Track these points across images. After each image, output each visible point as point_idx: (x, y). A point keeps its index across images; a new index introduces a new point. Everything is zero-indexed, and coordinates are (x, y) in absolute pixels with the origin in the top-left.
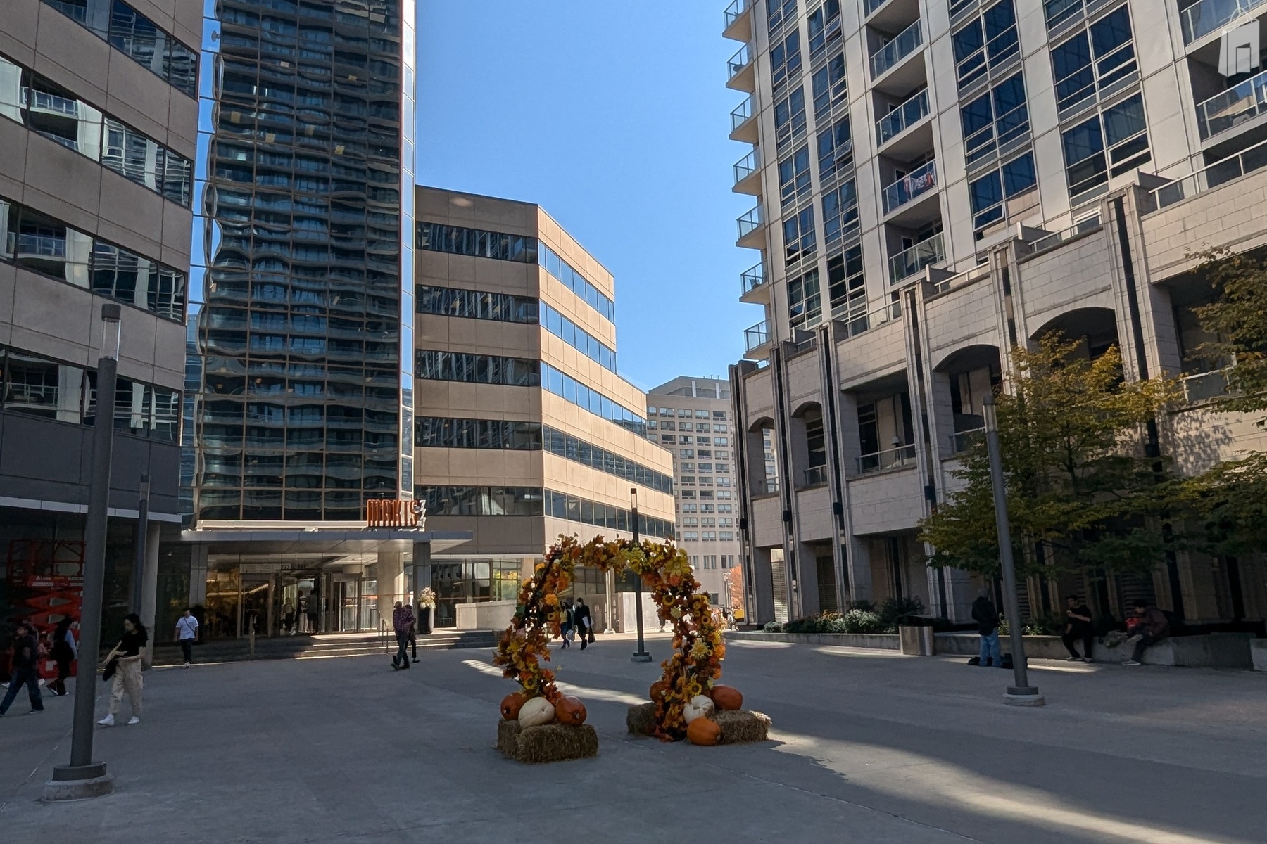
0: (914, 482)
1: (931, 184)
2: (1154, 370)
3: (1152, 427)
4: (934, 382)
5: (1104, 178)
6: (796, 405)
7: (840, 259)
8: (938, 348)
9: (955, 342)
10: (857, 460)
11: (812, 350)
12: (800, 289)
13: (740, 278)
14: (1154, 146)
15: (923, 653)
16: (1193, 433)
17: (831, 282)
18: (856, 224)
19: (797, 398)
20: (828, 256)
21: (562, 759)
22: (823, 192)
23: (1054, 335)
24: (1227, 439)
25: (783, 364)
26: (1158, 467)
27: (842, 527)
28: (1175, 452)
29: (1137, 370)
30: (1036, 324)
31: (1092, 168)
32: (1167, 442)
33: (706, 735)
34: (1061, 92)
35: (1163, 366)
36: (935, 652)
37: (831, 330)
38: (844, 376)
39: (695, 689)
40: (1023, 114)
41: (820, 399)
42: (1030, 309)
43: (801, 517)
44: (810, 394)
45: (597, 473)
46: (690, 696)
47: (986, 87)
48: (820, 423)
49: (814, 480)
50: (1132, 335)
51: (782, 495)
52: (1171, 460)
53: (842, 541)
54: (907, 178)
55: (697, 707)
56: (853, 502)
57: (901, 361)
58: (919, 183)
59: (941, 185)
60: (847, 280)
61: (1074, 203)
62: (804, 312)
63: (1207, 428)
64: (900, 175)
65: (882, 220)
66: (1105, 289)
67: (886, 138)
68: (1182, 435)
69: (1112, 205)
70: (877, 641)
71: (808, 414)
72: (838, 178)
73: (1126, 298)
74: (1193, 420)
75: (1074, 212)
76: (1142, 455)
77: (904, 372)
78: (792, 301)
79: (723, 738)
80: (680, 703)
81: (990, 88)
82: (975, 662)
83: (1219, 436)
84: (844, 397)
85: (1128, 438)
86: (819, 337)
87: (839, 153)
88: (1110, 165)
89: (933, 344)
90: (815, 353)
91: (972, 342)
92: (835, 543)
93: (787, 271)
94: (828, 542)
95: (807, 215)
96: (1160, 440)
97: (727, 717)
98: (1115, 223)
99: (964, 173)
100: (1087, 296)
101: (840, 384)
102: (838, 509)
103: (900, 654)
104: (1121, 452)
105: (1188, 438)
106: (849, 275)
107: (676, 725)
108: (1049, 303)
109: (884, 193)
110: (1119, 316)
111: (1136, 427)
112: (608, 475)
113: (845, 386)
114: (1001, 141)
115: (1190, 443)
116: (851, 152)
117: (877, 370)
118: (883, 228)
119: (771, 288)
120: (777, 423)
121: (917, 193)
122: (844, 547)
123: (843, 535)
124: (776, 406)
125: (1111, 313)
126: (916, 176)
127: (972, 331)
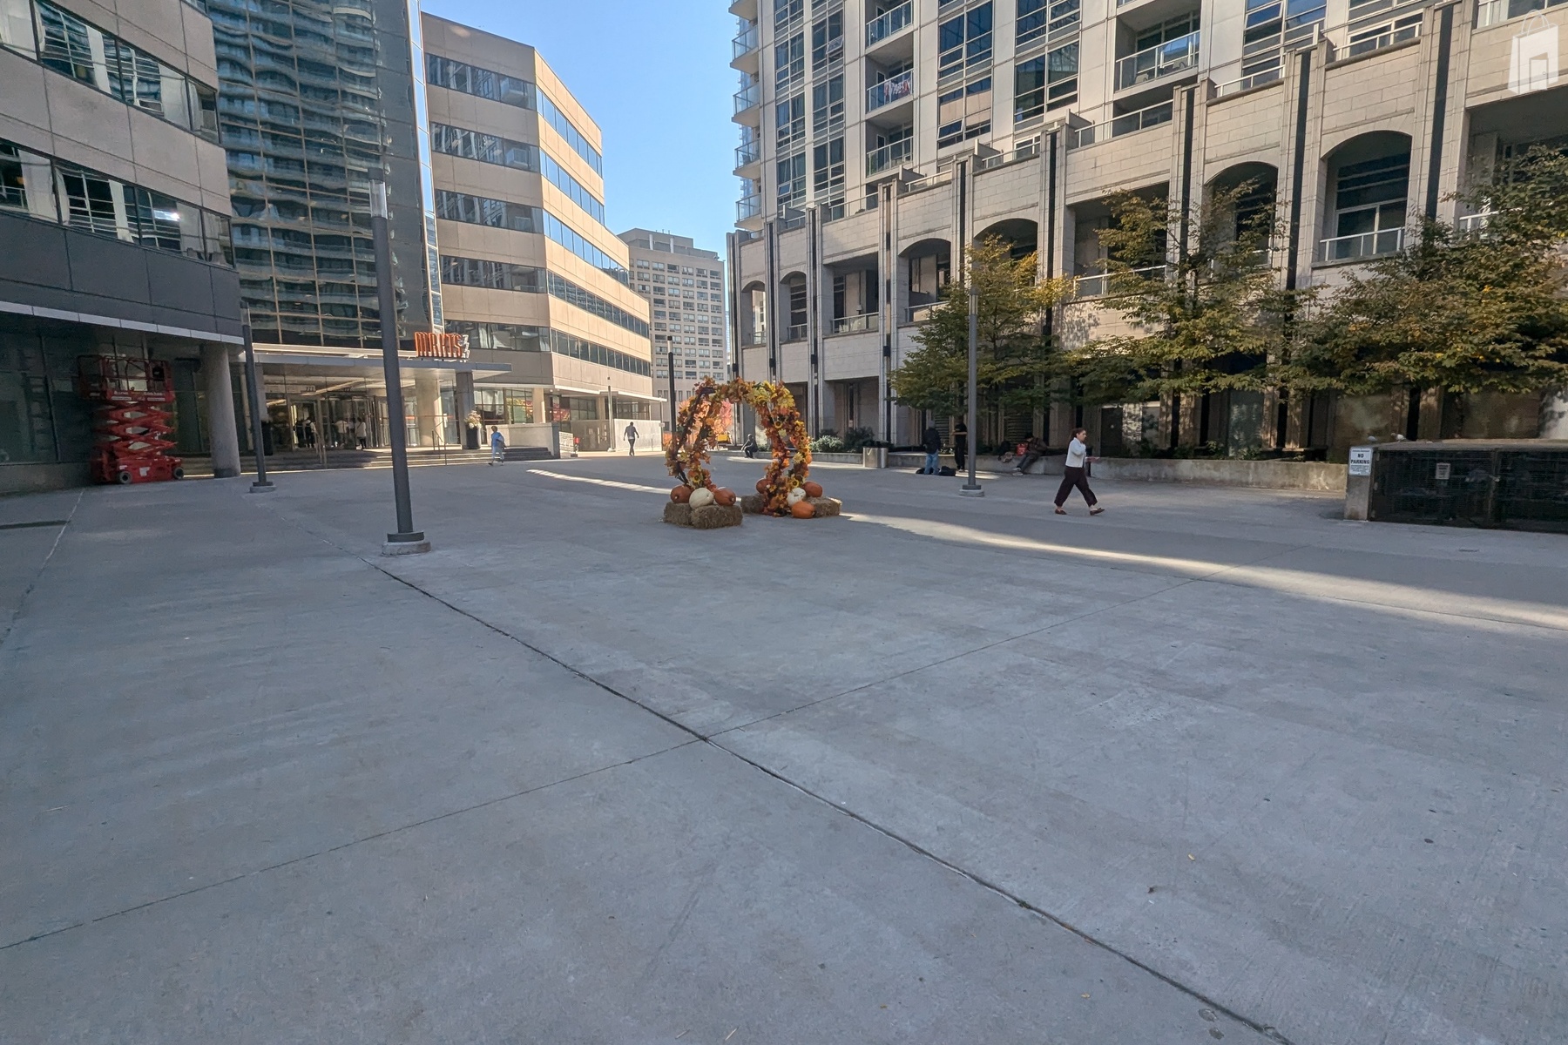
0: (875, 342)
1: (906, 92)
2: (1058, 273)
3: (1049, 312)
4: (898, 265)
5: (1041, 111)
6: (784, 273)
7: (824, 147)
8: (905, 238)
9: (918, 234)
10: (831, 322)
11: (801, 228)
12: (788, 171)
13: (734, 152)
14: (1082, 90)
15: (879, 466)
16: (1076, 319)
17: (816, 168)
18: (841, 118)
19: (786, 267)
20: (815, 143)
21: (723, 526)
22: (814, 82)
23: (995, 238)
24: (1096, 324)
25: (775, 236)
26: (1049, 343)
27: (816, 371)
28: (1062, 332)
29: (1046, 270)
30: (980, 227)
31: (1033, 101)
32: (1058, 325)
33: (805, 512)
34: (1020, 27)
35: (1064, 270)
36: (887, 466)
37: (818, 212)
38: (826, 253)
39: (795, 483)
40: (988, 41)
41: (805, 269)
42: (977, 214)
43: (784, 365)
44: (797, 265)
45: (591, 316)
46: (791, 488)
47: (962, 9)
48: (804, 287)
49: (794, 336)
50: (1047, 243)
51: (769, 346)
52: (1058, 338)
53: (815, 382)
54: (887, 82)
55: (796, 496)
56: (827, 354)
57: (875, 245)
58: (898, 88)
59: (916, 94)
60: (830, 168)
61: (1016, 128)
62: (790, 192)
63: (1085, 315)
64: (881, 79)
65: (864, 118)
66: (1033, 206)
67: (873, 41)
68: (1068, 319)
69: (1049, 137)
70: (843, 459)
71: (792, 281)
72: (828, 71)
73: (1047, 214)
74: (1076, 309)
75: (1016, 136)
76: (1039, 334)
77: (876, 255)
78: (780, 181)
79: (815, 514)
80: (784, 493)
81: (965, 11)
82: (921, 472)
83: (1092, 321)
84: (825, 270)
85: (1034, 318)
86: (808, 217)
87: (832, 47)
88: (1047, 101)
89: (901, 234)
90: (803, 230)
91: (931, 236)
92: (809, 386)
93: (778, 152)
94: (805, 385)
95: (798, 102)
96: (1053, 323)
97: (816, 501)
98: (1049, 153)
99: (935, 87)
100: (1020, 209)
101: (822, 259)
102: (814, 359)
103: (863, 467)
104: (1026, 329)
105: (1071, 322)
106: (831, 164)
107: (782, 506)
108: (991, 212)
109: (867, 92)
110: (1040, 229)
111: (1038, 312)
112: (600, 319)
113: (827, 261)
114: (969, 62)
115: (1071, 325)
116: (842, 48)
117: (855, 250)
118: (864, 125)
119: (762, 166)
120: (767, 287)
121: (896, 97)
122: (816, 387)
123: (816, 377)
124: (768, 273)
125: (1034, 225)
126: (896, 82)
127: (932, 227)
